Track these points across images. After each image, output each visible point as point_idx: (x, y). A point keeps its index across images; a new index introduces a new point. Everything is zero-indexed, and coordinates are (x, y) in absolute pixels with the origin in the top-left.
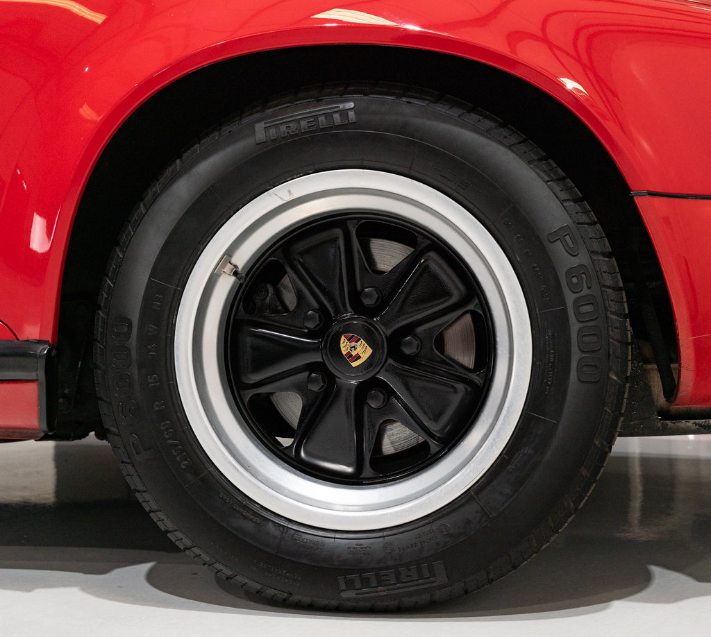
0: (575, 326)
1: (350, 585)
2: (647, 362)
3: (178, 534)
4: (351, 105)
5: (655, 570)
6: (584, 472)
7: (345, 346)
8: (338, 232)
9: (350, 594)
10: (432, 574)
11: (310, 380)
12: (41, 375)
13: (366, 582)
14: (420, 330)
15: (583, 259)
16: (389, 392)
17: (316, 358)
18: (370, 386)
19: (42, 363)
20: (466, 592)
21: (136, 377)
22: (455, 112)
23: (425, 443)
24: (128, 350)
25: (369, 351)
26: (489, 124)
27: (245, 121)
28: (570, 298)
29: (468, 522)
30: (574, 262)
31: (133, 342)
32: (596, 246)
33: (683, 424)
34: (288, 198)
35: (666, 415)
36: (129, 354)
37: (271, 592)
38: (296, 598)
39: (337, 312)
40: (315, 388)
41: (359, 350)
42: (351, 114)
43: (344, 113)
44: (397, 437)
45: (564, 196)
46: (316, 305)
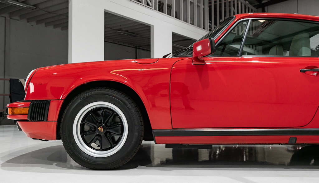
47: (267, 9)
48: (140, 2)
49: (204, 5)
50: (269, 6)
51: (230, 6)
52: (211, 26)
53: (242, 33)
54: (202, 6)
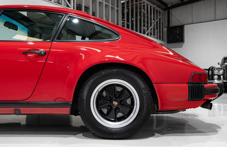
0: (145, 101)
1: (115, 135)
2: (155, 104)
3: (91, 129)
4: (116, 70)
5: (155, 133)
6: (146, 120)
7: (114, 103)
8: (113, 86)
9: (115, 137)
10: (126, 134)
11: (108, 107)
12: (71, 107)
13: (117, 135)
14: (124, 100)
15: (146, 92)
16: (119, 109)
17: (110, 104)
18: (117, 108)
19: (71, 105)
20: (130, 136)
21: (85, 107)
22: (130, 72)
23: (124, 116)
24: (84, 103)
25: (117, 103)
26: (134, 73)
27: (101, 72)
28: (145, 97)
29: (131, 127)
30: (145, 92)
31: (85, 102)
32: (148, 90)
33: (160, 112)
34: (107, 83)
35: (157, 111)
36: (84, 104)
37: (104, 137)
38: (108, 137)
39: (113, 98)
40: (109, 108)
41: (116, 103)
42: (116, 72)
43: (115, 71)
44: (120, 115)
45: (144, 83)
46: (109, 96)
47: (171, 11)
48: (60, 4)
49: (118, 7)
50: (172, 9)
51: (140, 9)
52: (124, 23)
53: (147, 32)
54: (116, 8)
